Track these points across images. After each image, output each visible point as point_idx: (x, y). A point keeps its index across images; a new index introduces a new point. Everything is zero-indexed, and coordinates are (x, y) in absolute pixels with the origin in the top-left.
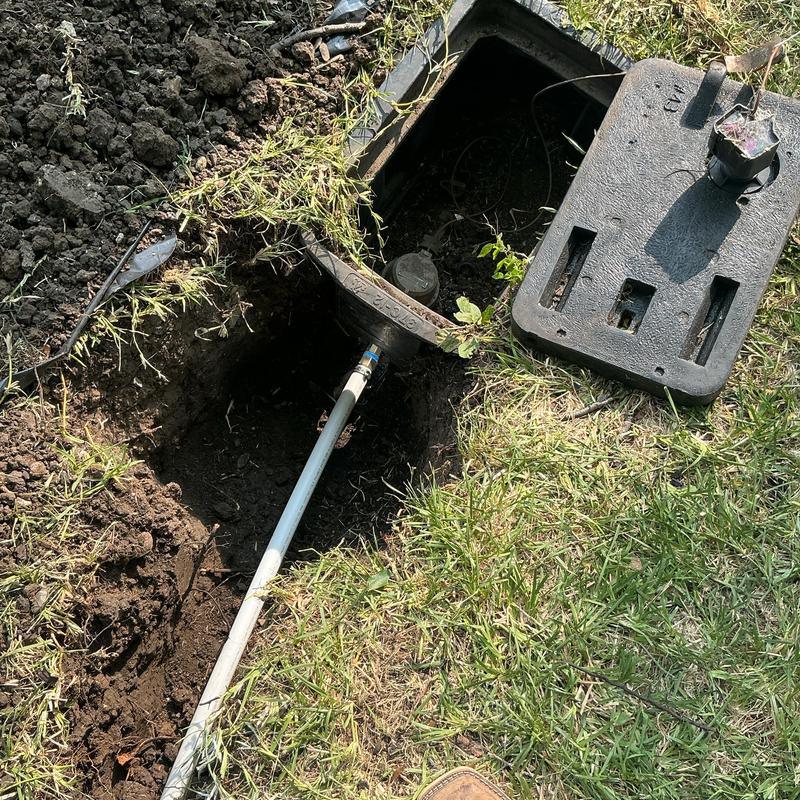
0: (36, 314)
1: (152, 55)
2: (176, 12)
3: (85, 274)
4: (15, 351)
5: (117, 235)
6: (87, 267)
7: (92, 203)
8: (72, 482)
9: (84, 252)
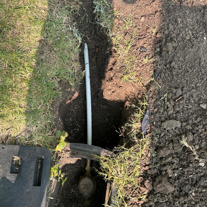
0: (159, 96)
1: (180, 177)
2: (183, 195)
3: (156, 110)
4: (157, 86)
5: (156, 123)
6: (156, 112)
7: (165, 125)
8: (130, 70)
9: (159, 114)
